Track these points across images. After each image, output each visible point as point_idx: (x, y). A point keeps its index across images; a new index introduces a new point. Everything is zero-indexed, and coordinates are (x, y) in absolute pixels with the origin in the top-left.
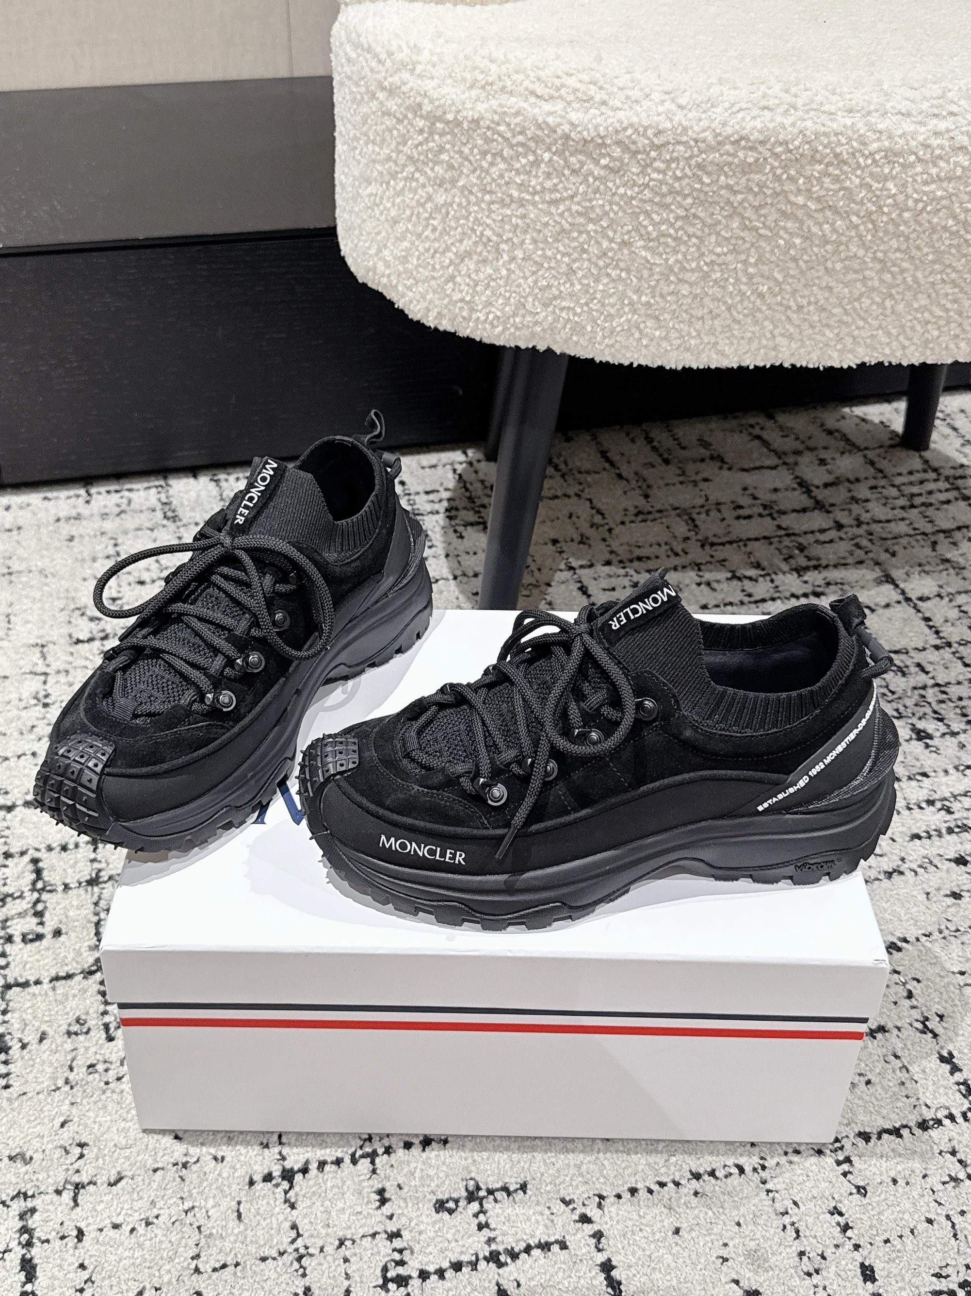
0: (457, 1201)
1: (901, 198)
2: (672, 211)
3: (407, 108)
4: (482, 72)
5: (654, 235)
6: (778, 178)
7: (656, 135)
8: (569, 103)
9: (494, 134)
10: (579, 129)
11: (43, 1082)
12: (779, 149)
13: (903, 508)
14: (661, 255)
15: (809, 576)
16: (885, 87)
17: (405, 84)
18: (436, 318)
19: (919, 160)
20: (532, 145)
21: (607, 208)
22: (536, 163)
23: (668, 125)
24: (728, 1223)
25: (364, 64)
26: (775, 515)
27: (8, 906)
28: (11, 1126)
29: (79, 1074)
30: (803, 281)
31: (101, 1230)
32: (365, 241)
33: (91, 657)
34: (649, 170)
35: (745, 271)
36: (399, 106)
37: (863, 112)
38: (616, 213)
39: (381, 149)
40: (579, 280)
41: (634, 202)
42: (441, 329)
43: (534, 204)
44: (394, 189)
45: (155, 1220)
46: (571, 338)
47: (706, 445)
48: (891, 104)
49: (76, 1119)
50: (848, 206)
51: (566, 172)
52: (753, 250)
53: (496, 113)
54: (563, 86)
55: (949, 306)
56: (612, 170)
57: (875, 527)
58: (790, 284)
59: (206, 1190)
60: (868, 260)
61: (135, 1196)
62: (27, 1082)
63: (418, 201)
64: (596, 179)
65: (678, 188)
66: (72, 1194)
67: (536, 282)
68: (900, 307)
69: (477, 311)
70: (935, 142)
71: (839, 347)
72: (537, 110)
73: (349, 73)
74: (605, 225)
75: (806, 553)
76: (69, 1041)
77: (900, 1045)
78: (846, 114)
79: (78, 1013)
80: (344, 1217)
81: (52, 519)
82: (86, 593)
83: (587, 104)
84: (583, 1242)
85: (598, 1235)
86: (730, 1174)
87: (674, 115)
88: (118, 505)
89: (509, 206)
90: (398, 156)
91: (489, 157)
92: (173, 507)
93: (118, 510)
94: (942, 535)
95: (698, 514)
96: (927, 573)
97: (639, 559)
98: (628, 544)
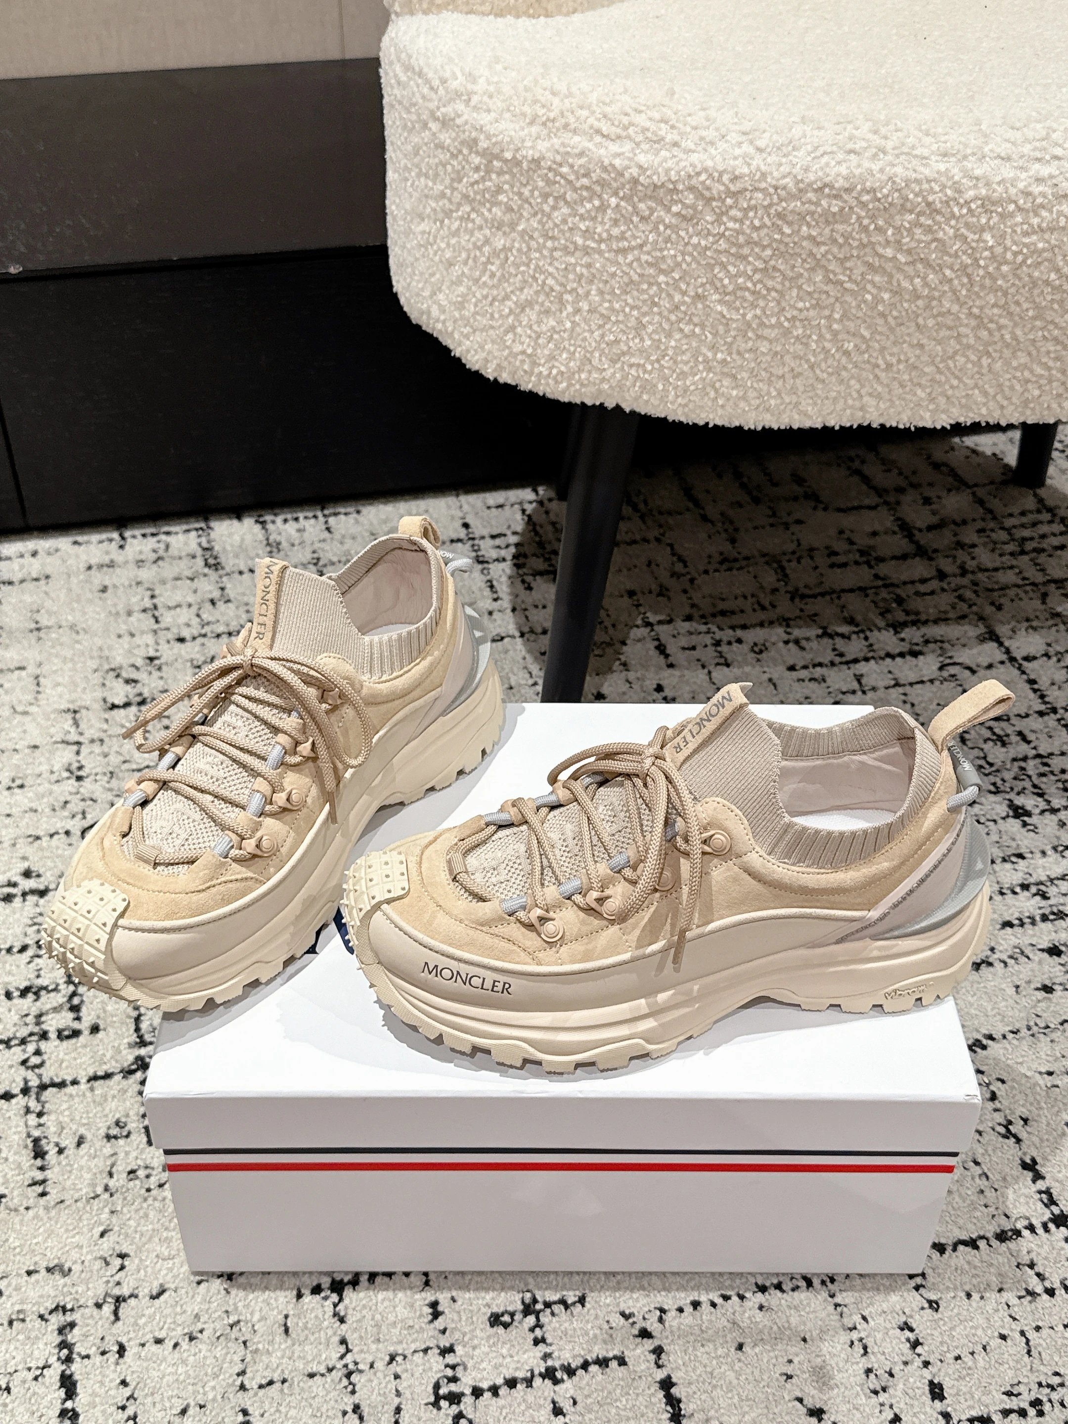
0: (512, 1315)
1: (999, 250)
2: (749, 263)
3: (462, 143)
4: (543, 106)
5: (731, 288)
6: (865, 229)
7: (731, 181)
8: (638, 144)
9: (556, 175)
10: (648, 173)
11: (81, 1189)
13: (1012, 554)
14: (738, 310)
15: (907, 633)
16: (983, 127)
17: (459, 116)
18: (495, 370)
19: (1020, 209)
20: (598, 189)
21: (679, 259)
22: (603, 208)
23: (746, 170)
24: (793, 1338)
25: (415, 89)
26: (873, 563)
27: (42, 999)
28: (49, 1236)
29: (119, 1181)
31: (143, 1345)
32: (418, 282)
34: (725, 219)
35: (829, 327)
36: (454, 140)
37: (959, 157)
38: (689, 265)
39: (435, 184)
40: (649, 335)
41: (708, 253)
42: (501, 381)
43: (600, 252)
44: (449, 228)
45: (199, 1335)
46: (640, 397)
47: (799, 481)
48: (990, 146)
49: (116, 1229)
50: (941, 258)
51: (635, 219)
52: (838, 305)
53: (558, 153)
54: (631, 124)
55: (1051, 364)
56: (684, 218)
57: (982, 576)
58: (878, 342)
59: (252, 1303)
60: (963, 316)
61: (178, 1309)
63: (474, 244)
64: (667, 227)
65: (756, 239)
66: (113, 1307)
67: (603, 336)
69: (539, 365)
70: (1037, 189)
71: (931, 407)
72: (602, 151)
73: (400, 97)
74: (677, 277)
75: (904, 606)
76: (109, 1145)
77: (981, 1151)
78: (940, 158)
79: (117, 1116)
80: (395, 1331)
81: (82, 566)
82: (121, 651)
83: (656, 146)
84: (643, 1357)
85: (658, 1351)
86: (798, 1287)
87: (752, 158)
88: (154, 551)
89: (573, 254)
90: (452, 193)
91: (551, 200)
92: (215, 553)
93: (154, 556)
94: (1053, 585)
95: (789, 561)
96: (1035, 629)
97: (723, 613)
98: (711, 596)
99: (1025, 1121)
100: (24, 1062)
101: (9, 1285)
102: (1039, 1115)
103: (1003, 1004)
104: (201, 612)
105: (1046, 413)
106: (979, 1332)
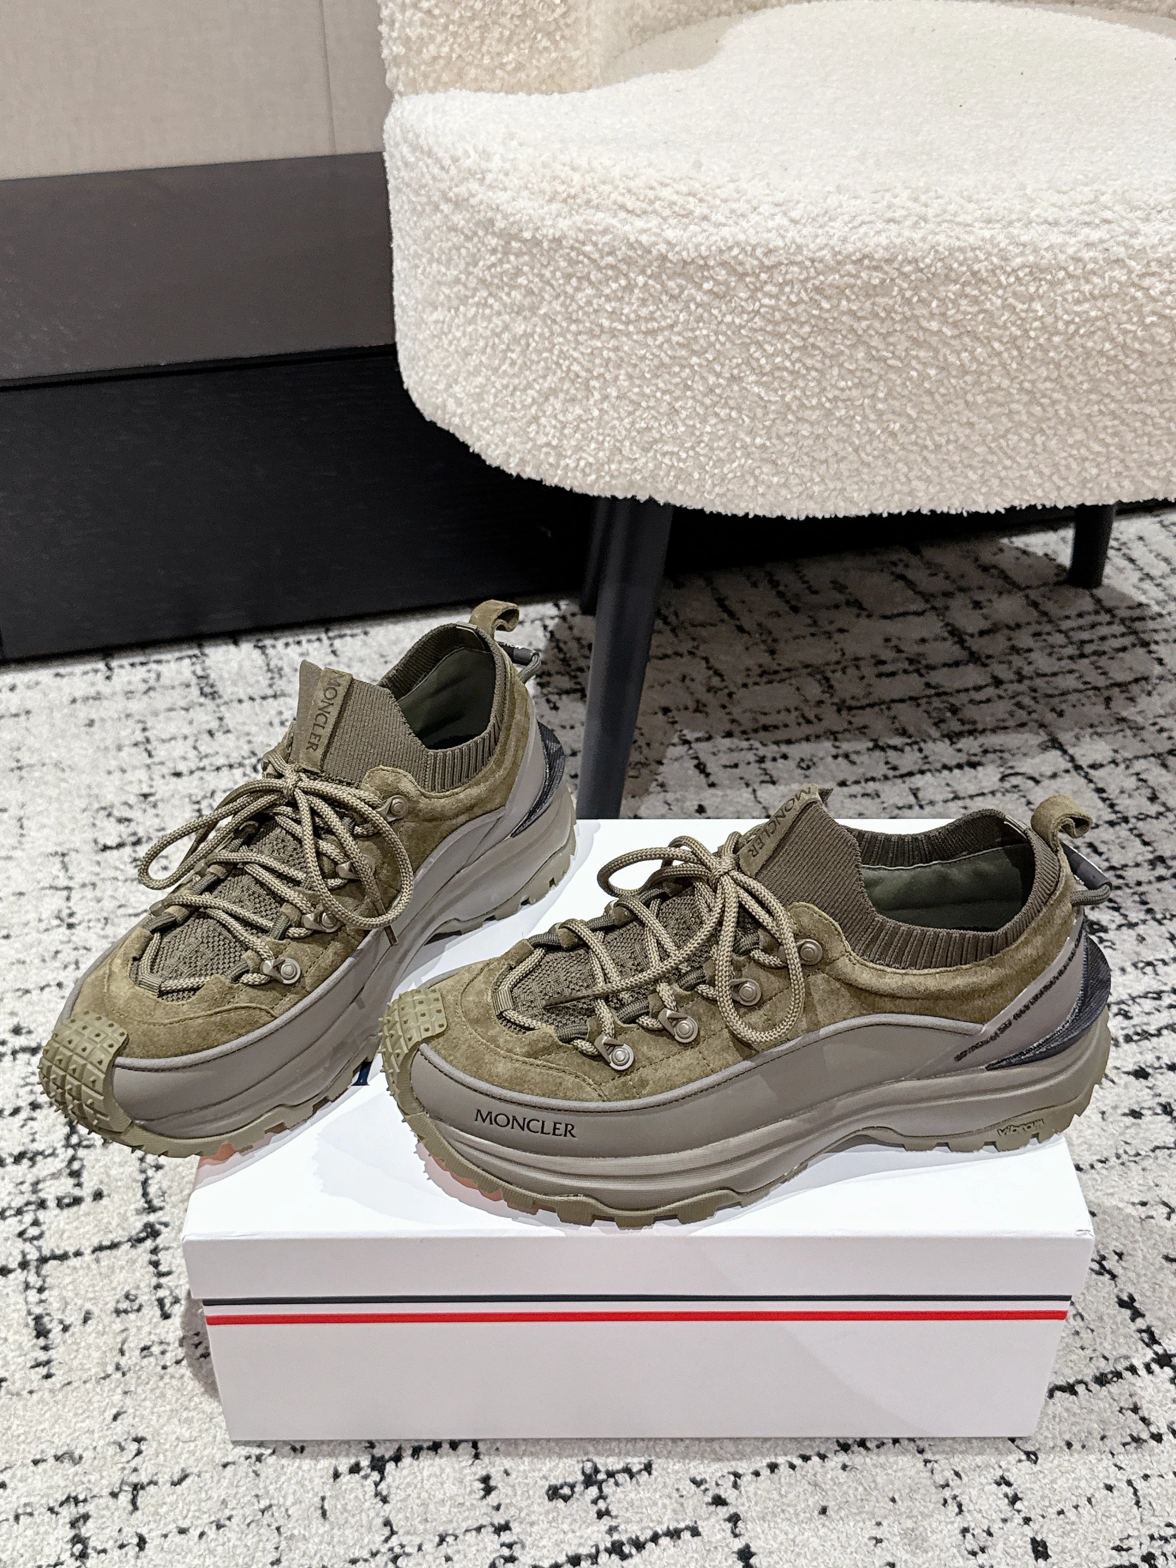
0: (572, 1487)
1: (1049, 320)
2: (787, 341)
3: (478, 224)
4: (563, 183)
5: (768, 368)
6: (908, 302)
7: (766, 254)
8: (665, 219)
9: (578, 255)
10: (677, 249)
11: (89, 1369)
12: (907, 269)
13: (1071, 658)
14: (776, 391)
15: (964, 743)
16: (1029, 191)
17: (473, 196)
18: (517, 465)
19: (1070, 276)
20: (624, 267)
21: (713, 338)
22: (630, 288)
23: (780, 243)
24: (880, 1499)
25: (425, 170)
26: (923, 671)
27: (39, 1165)
28: (56, 1422)
29: (131, 1359)
30: (940, 416)
31: (165, 1536)
32: (432, 374)
33: (122, 867)
34: (760, 295)
35: (873, 407)
38: (723, 344)
39: (448, 269)
40: (683, 421)
41: (743, 332)
42: (525, 476)
43: (628, 335)
44: (465, 315)
45: (227, 1523)
46: (675, 487)
47: (840, 587)
48: (1036, 212)
49: (131, 1411)
50: (989, 331)
51: (665, 298)
52: (882, 383)
53: (581, 230)
54: (658, 198)
55: (1109, 440)
56: (716, 295)
57: (1039, 682)
58: (926, 421)
59: (285, 1486)
60: (1015, 392)
61: (203, 1495)
63: (493, 331)
64: (698, 305)
65: (794, 315)
66: (130, 1496)
67: (633, 424)
69: (565, 457)
70: (1087, 255)
71: (984, 490)
72: (627, 228)
73: (407, 179)
74: (711, 358)
75: (960, 716)
76: (118, 1320)
78: (984, 225)
79: (126, 1289)
80: (446, 1509)
81: (66, 699)
82: (112, 789)
83: (685, 220)
84: (717, 1527)
85: (734, 1519)
86: (883, 1444)
87: (786, 231)
88: (145, 681)
89: (599, 337)
90: (467, 278)
91: (574, 281)
92: (211, 681)
93: (145, 686)
94: (1117, 690)
95: (834, 672)
96: (1100, 735)
97: (765, 728)
98: (751, 711)
99: (1120, 1255)
100: (21, 1234)
101: (14, 1476)
102: (1134, 1249)
103: (1090, 1131)
104: (198, 744)
105: (1105, 493)
106: (1083, 1484)
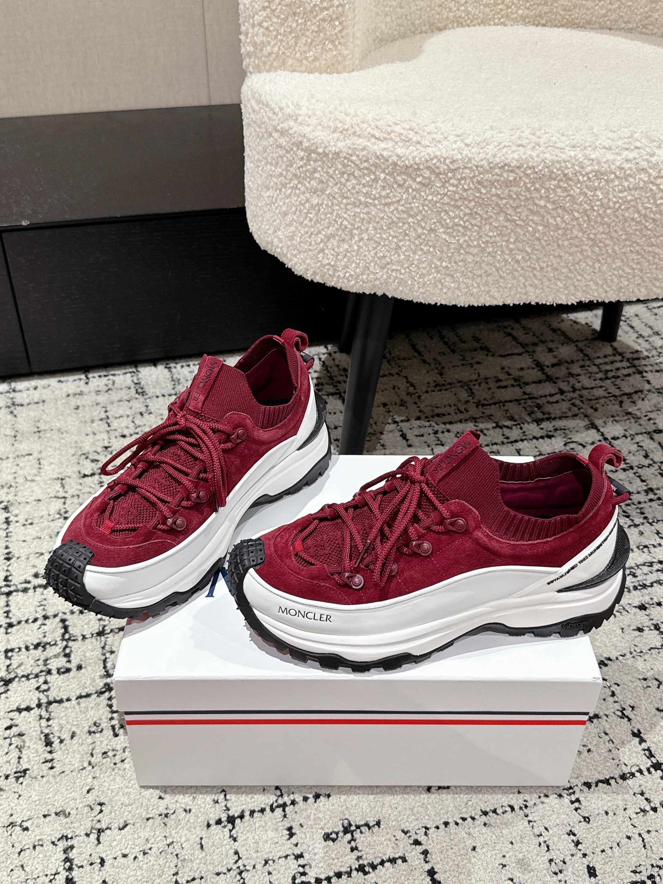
0: (337, 834)
1: (605, 201)
2: (461, 210)
3: (293, 144)
4: (341, 122)
5: (451, 225)
6: (528, 190)
7: (451, 163)
8: (396, 143)
9: (348, 162)
10: (403, 159)
11: (74, 764)
13: (601, 379)
14: (455, 237)
15: (544, 425)
16: (595, 131)
17: (291, 129)
18: (312, 275)
19: (617, 177)
20: (373, 169)
21: (421, 208)
22: (376, 180)
23: (459, 157)
24: (505, 842)
25: (264, 114)
26: (522, 385)
27: (47, 650)
28: (56, 793)
29: (97, 758)
31: (115, 858)
32: (266, 225)
33: (93, 486)
34: (447, 185)
35: (507, 247)
36: (288, 142)
37: (582, 147)
38: (426, 212)
39: (276, 168)
40: (403, 253)
41: (438, 205)
42: (315, 281)
43: (375, 205)
44: (285, 194)
45: (149, 851)
46: (398, 288)
47: (477, 340)
48: (599, 142)
49: (97, 788)
50: (572, 206)
51: (395, 186)
52: (512, 233)
53: (350, 148)
54: (392, 131)
55: (635, 266)
56: (424, 185)
58: (536, 255)
59: (180, 831)
60: (584, 239)
61: (136, 836)
62: (64, 764)
63: (300, 202)
64: (413, 190)
65: (466, 196)
66: (96, 836)
67: (376, 254)
68: (604, 268)
69: (338, 271)
70: (626, 166)
71: (566, 292)
72: (376, 147)
73: (254, 119)
74: (420, 219)
75: (542, 410)
76: (90, 737)
77: (608, 726)
78: (571, 149)
79: (95, 719)
80: (268, 845)
81: (64, 395)
82: (88, 444)
83: (407, 143)
84: (416, 857)
85: (425, 853)
86: (506, 811)
87: (463, 150)
88: (106, 385)
89: (358, 206)
90: (287, 173)
91: (345, 176)
92: (142, 386)
93: (106, 388)
94: (626, 397)
95: (474, 385)
96: (617, 421)
97: (438, 415)
98: (431, 406)
99: (633, 708)
100: (38, 688)
101: (33, 824)
102: (640, 704)
103: (615, 639)
104: (135, 420)
105: (631, 294)
106: (615, 835)
